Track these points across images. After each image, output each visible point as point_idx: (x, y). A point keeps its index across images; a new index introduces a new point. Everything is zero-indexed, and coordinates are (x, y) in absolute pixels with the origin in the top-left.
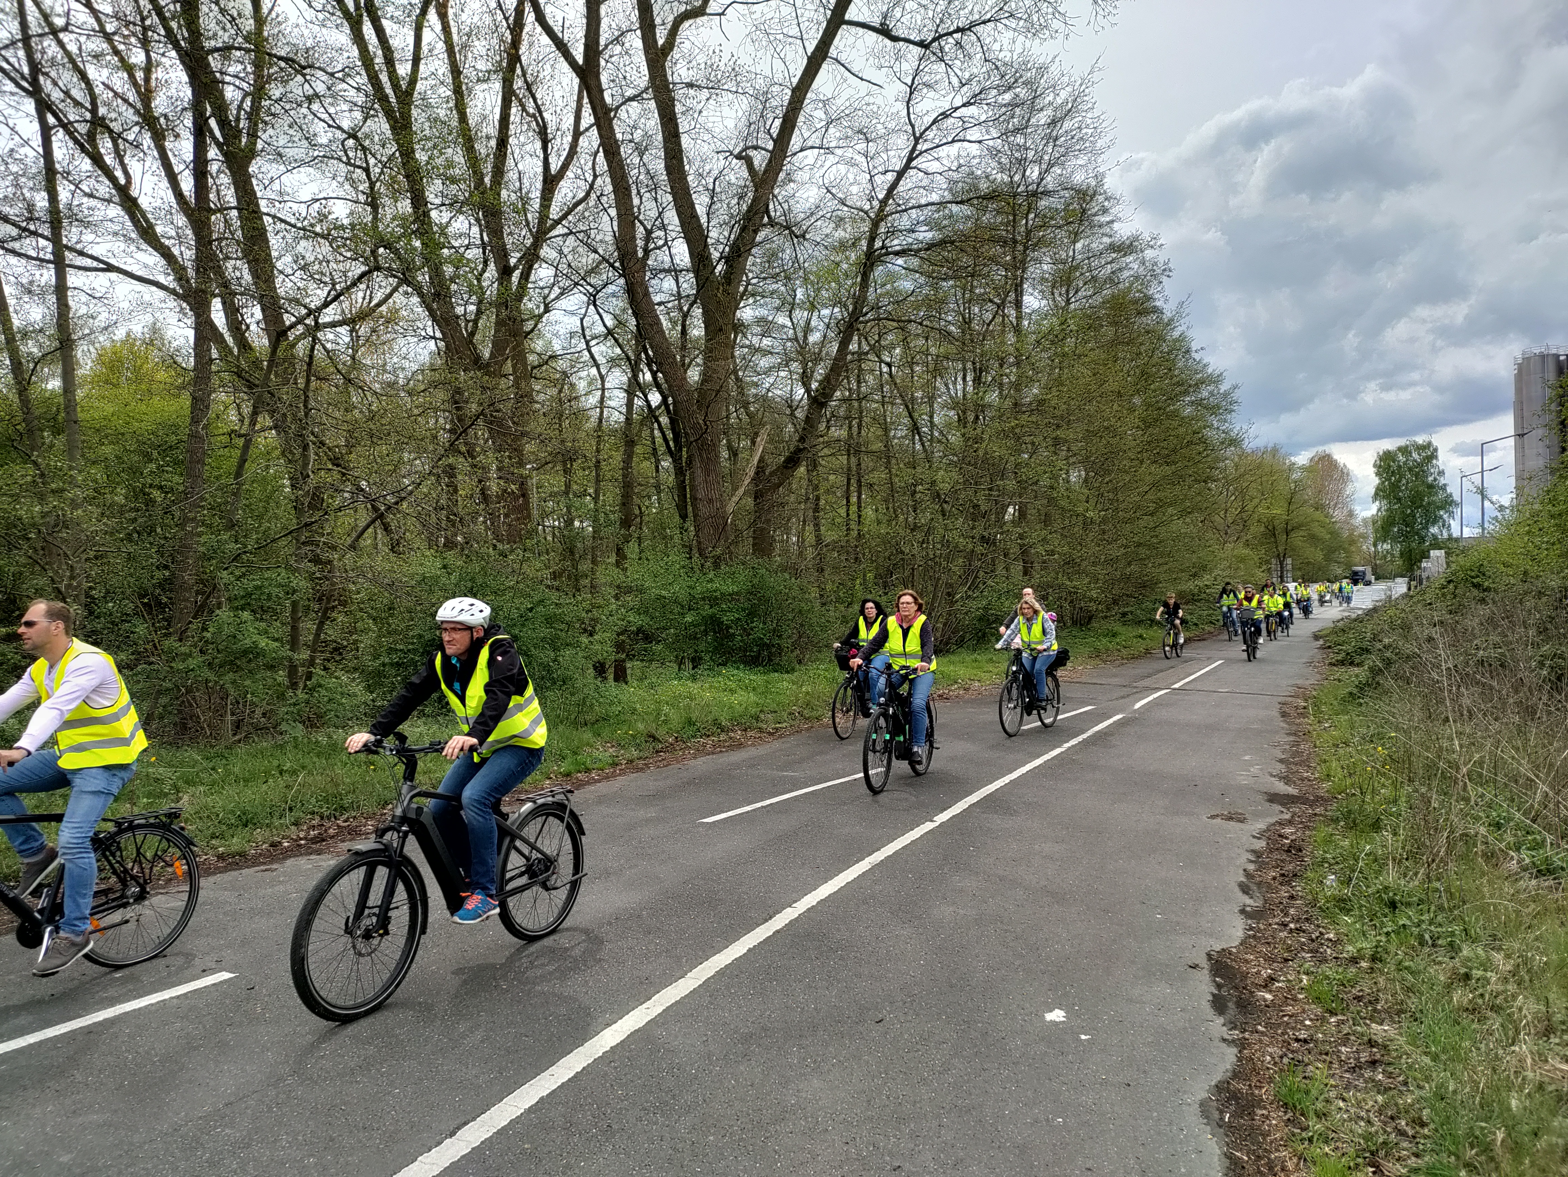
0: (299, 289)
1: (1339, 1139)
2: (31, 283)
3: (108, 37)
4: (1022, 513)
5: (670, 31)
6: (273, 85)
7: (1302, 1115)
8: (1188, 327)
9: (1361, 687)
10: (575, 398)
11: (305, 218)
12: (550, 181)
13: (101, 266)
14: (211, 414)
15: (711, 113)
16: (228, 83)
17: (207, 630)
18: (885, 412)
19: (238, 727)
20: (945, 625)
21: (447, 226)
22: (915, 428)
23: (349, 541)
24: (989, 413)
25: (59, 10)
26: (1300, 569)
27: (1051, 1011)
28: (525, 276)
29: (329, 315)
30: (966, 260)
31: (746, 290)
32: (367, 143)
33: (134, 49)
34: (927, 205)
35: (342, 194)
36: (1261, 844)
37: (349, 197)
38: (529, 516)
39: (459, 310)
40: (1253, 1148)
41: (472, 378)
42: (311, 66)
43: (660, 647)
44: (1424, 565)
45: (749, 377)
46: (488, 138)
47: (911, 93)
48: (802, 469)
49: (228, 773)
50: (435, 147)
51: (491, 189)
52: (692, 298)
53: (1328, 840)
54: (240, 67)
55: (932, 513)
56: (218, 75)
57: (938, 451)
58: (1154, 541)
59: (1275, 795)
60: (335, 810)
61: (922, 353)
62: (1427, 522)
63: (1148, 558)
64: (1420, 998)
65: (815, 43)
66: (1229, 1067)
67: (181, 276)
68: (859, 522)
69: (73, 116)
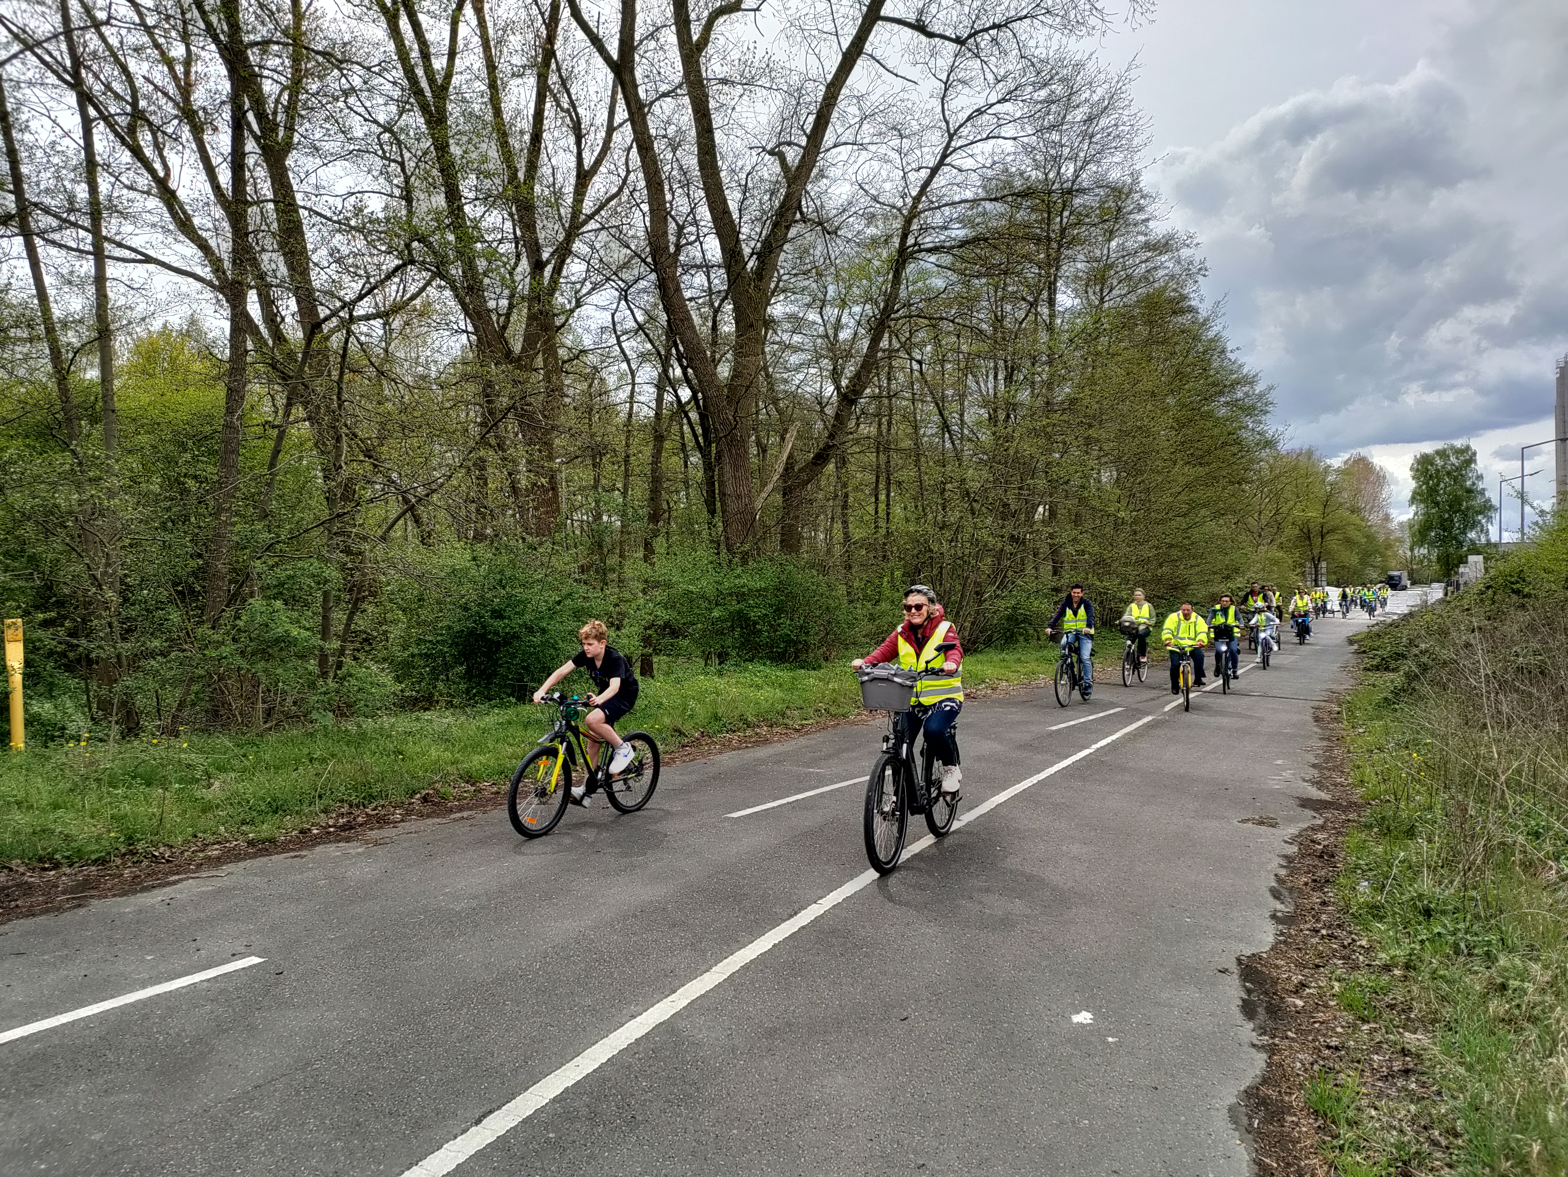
0: (334, 281)
1: (1370, 1148)
2: (72, 273)
3: (149, 30)
4: (1053, 513)
5: (705, 26)
6: (310, 80)
7: (1334, 1122)
8: (1224, 327)
9: (1396, 693)
10: (605, 393)
11: (341, 212)
12: (584, 177)
13: (139, 257)
14: (246, 405)
15: (745, 109)
16: (267, 77)
17: (239, 618)
18: (915, 409)
19: (269, 715)
20: (973, 624)
21: (480, 221)
22: (945, 427)
23: (380, 532)
24: (1021, 412)
26: (1335, 573)
27: (1078, 1013)
28: (557, 270)
29: (364, 308)
30: (998, 258)
31: (777, 286)
32: (402, 137)
33: (175, 43)
34: (960, 202)
35: (377, 188)
36: (1293, 849)
37: (383, 191)
38: (558, 509)
39: (492, 304)
40: (1282, 1154)
41: (503, 372)
42: (347, 61)
43: (686, 642)
44: (1461, 569)
45: (779, 374)
46: (522, 133)
48: (831, 467)
49: (259, 760)
50: (470, 141)
51: (525, 183)
52: (723, 294)
53: (1362, 847)
54: (278, 61)
55: (961, 512)
56: (257, 69)
57: (968, 449)
58: (1186, 542)
59: (1309, 800)
60: (364, 798)
61: (953, 350)
62: (1465, 527)
63: (1180, 559)
64: (1455, 1008)
65: (850, 39)
66: (1258, 1073)
67: (217, 268)
68: (888, 519)
69: (113, 108)
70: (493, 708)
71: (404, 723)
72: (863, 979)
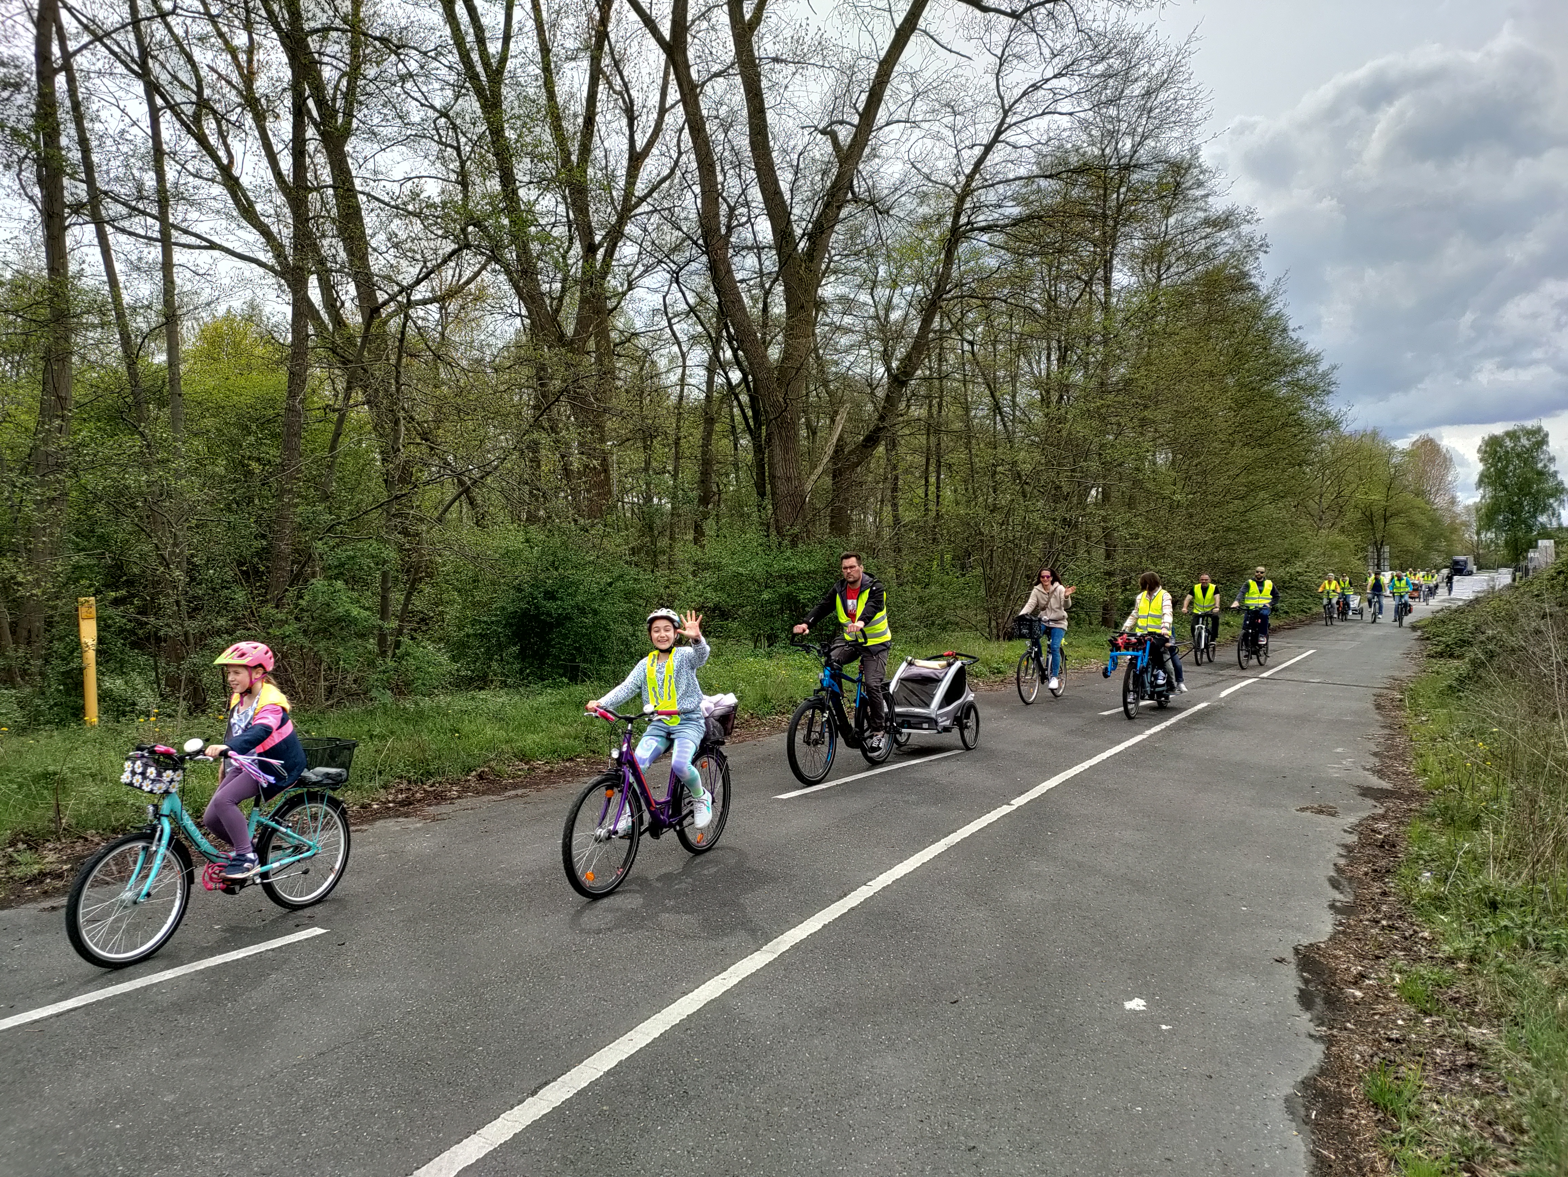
0: (392, 266)
1: (1433, 1143)
2: (140, 259)
3: (213, 19)
4: (1106, 496)
5: (757, 5)
6: (368, 66)
7: (1394, 1116)
8: (1285, 305)
9: (1461, 680)
10: (656, 375)
11: (398, 197)
12: (636, 159)
13: (204, 243)
14: (308, 389)
15: (797, 88)
16: (327, 64)
17: (302, 598)
18: (966, 391)
19: (330, 692)
21: (534, 205)
22: (997, 408)
23: (436, 514)
24: (1075, 393)
26: (1398, 557)
27: (1131, 999)
28: (610, 253)
29: (421, 292)
30: (1052, 236)
31: (828, 267)
32: (458, 122)
33: (238, 31)
34: (1015, 180)
35: (433, 172)
36: (1352, 839)
37: (440, 176)
38: (610, 492)
39: (545, 287)
40: (1341, 1147)
41: (556, 355)
42: (404, 46)
43: (735, 625)
44: (1531, 554)
45: (829, 356)
46: (575, 116)
48: (881, 449)
50: (524, 125)
51: (578, 166)
52: (774, 275)
53: (1424, 836)
54: (337, 47)
55: (1012, 495)
56: (316, 56)
57: (1020, 431)
58: (1244, 525)
59: (1369, 789)
60: (422, 775)
61: (1007, 331)
62: (1535, 511)
63: (1238, 543)
64: (1522, 1003)
65: (903, 15)
66: (1316, 1064)
67: (279, 254)
68: (938, 502)
69: (179, 96)
70: (546, 688)
71: (460, 701)
72: (913, 961)
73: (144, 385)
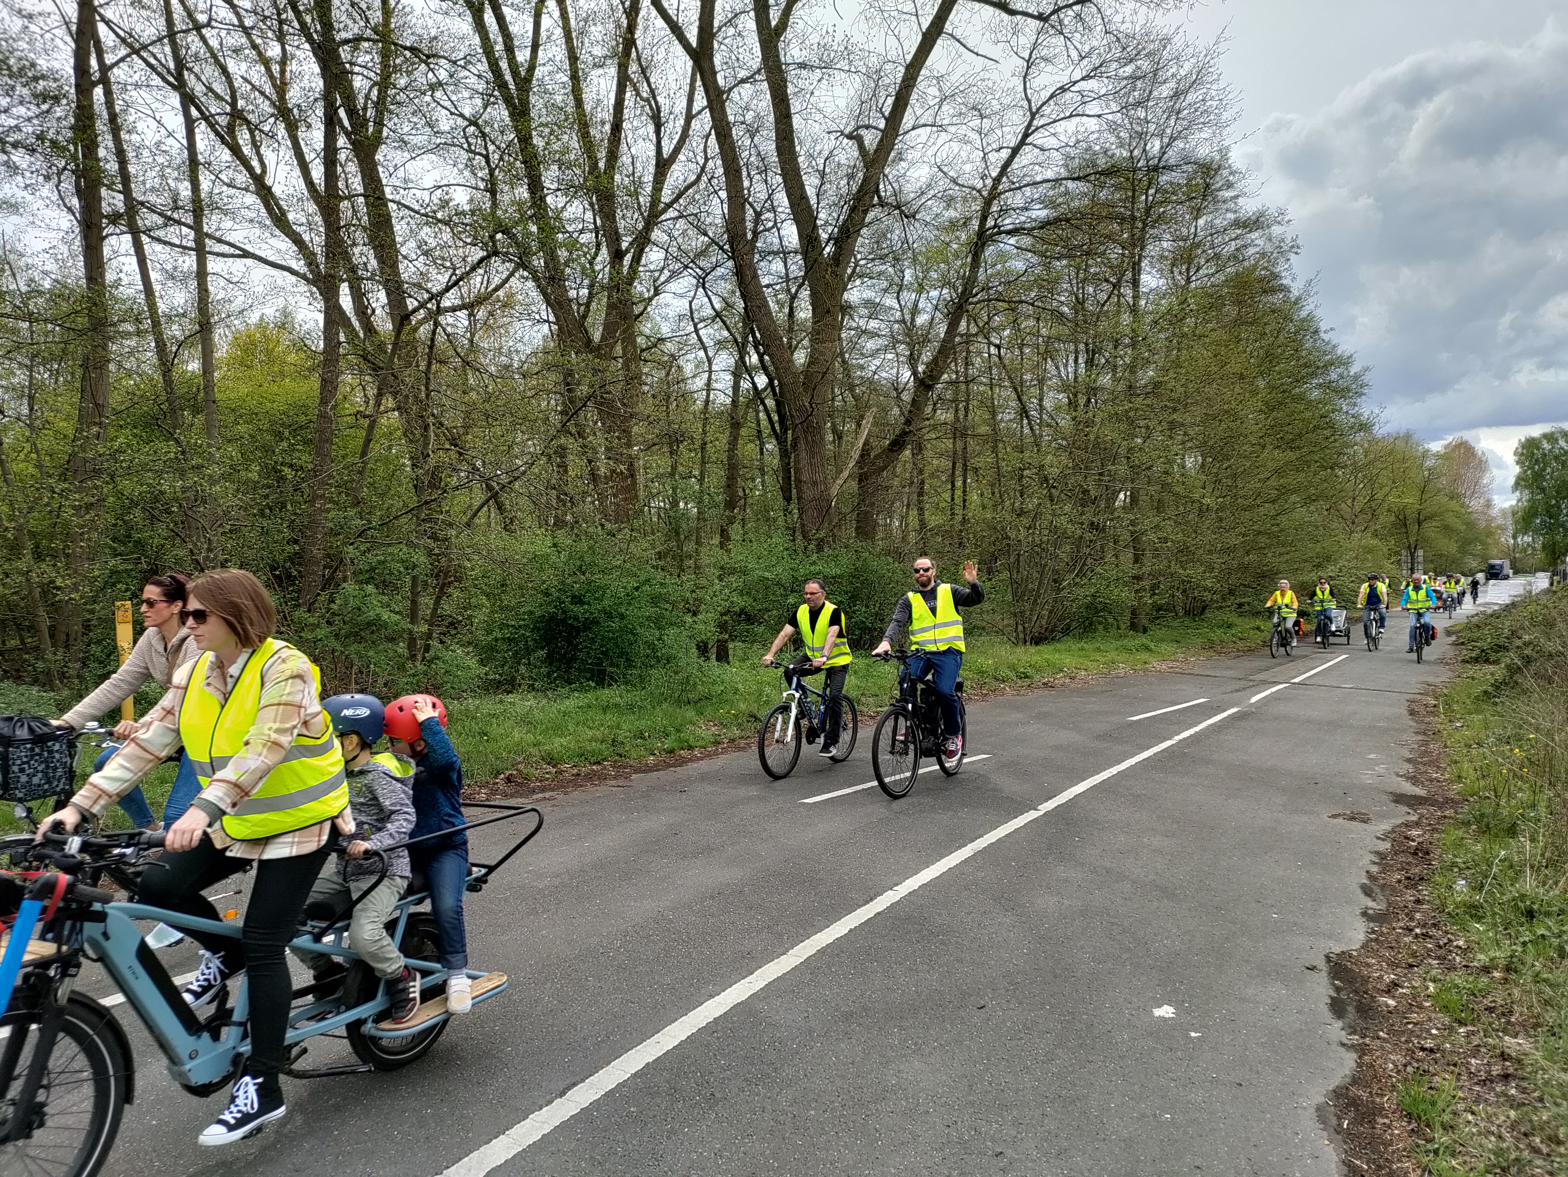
0: (421, 273)
1: (1467, 1153)
2: (175, 268)
3: (246, 31)
4: (1134, 499)
5: (784, 11)
6: (398, 75)
7: (1428, 1126)
8: (1316, 307)
9: (1497, 686)
10: (682, 380)
11: (428, 205)
12: (663, 165)
13: (238, 252)
14: (339, 396)
15: (823, 93)
16: (358, 74)
17: (333, 602)
18: (992, 394)
20: (1051, 612)
21: (561, 212)
22: (1024, 412)
23: (465, 519)
24: (1103, 396)
25: (201, 6)
26: (1432, 561)
27: (1160, 1006)
28: (637, 259)
29: (450, 299)
30: (1080, 239)
31: (854, 271)
32: (487, 130)
33: (271, 43)
34: (1042, 182)
36: (1385, 846)
37: (468, 184)
38: (636, 497)
39: (572, 294)
40: (1373, 1156)
41: (584, 360)
42: (434, 56)
43: (761, 628)
45: (854, 360)
46: (603, 123)
47: (1028, 68)
48: (907, 453)
50: (552, 132)
51: (605, 172)
52: (801, 280)
53: (1459, 844)
54: (368, 58)
55: (1039, 498)
56: (348, 66)
57: (1047, 435)
58: (1275, 529)
59: (1402, 795)
61: (1034, 335)
63: (1269, 546)
64: (1559, 1013)
65: (930, 18)
66: (1347, 1072)
67: (311, 262)
68: (964, 506)
69: (214, 108)
70: (573, 691)
71: (488, 705)
72: (940, 966)
73: (179, 393)
